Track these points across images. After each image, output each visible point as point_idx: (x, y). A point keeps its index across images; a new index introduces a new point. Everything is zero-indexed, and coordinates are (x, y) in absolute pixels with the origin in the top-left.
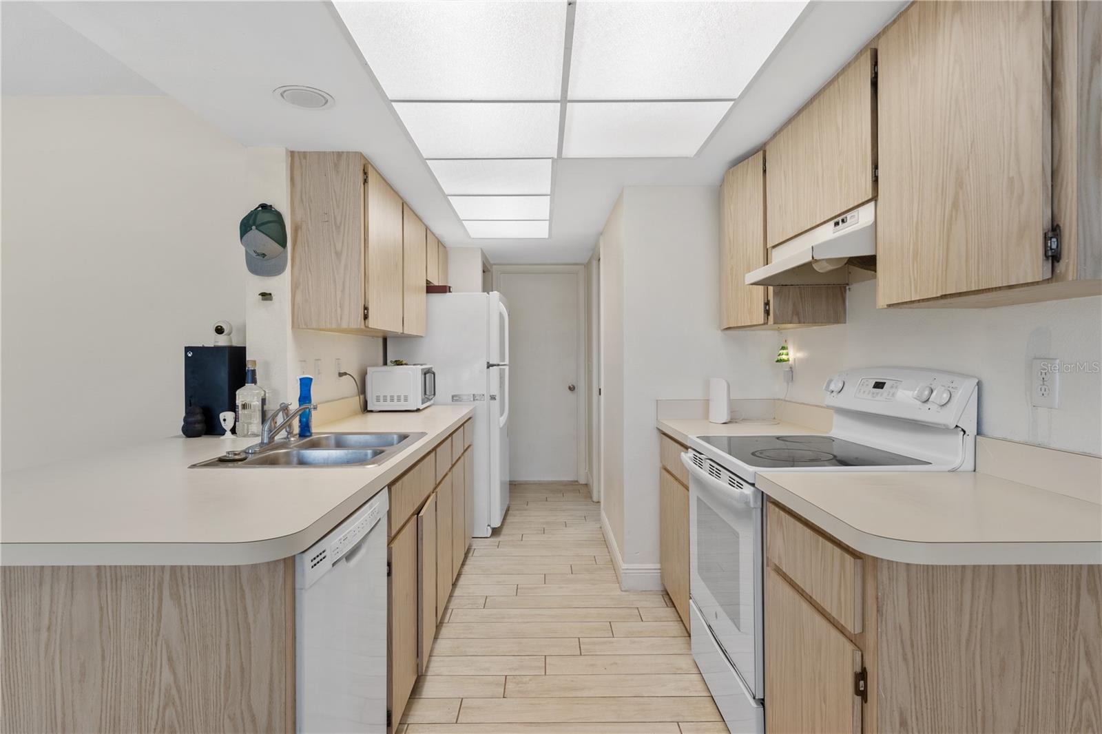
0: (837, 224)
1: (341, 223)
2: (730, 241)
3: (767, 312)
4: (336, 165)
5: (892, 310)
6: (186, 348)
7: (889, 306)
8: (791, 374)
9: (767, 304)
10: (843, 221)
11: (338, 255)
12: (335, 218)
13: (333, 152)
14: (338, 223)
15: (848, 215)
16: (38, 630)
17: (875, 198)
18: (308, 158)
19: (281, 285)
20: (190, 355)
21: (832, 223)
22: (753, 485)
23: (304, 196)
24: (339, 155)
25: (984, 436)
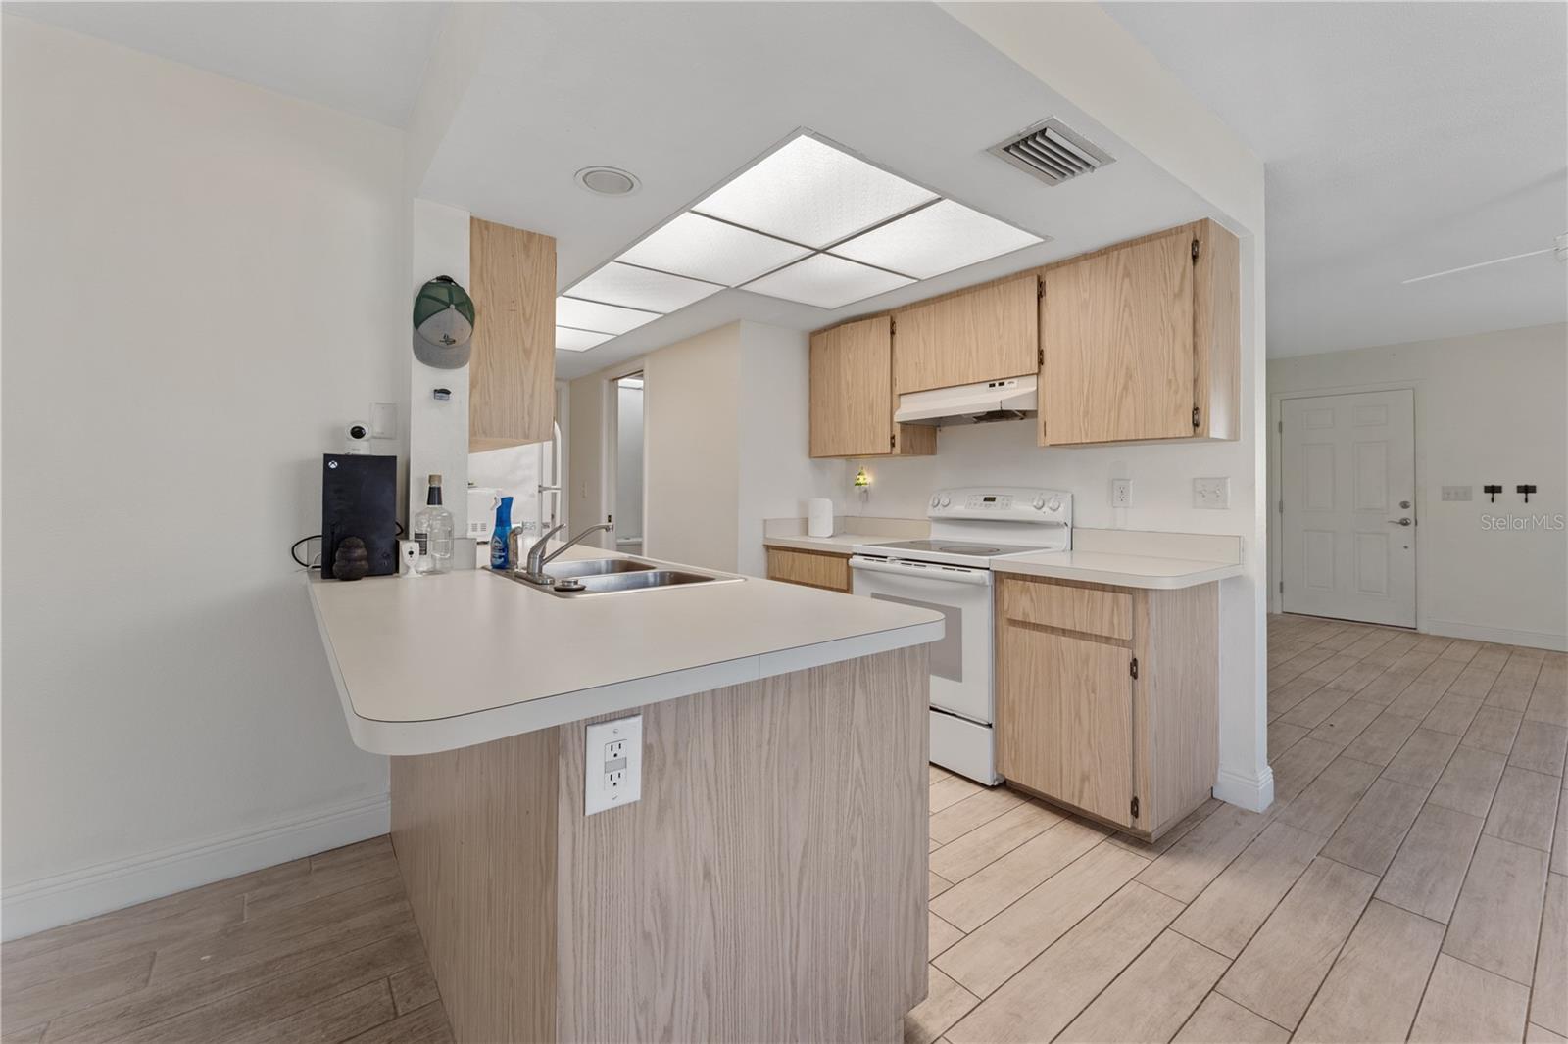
0: (992, 385)
1: (531, 317)
2: (848, 383)
3: (893, 445)
4: (527, 248)
5: (1052, 448)
6: (325, 456)
7: (1051, 445)
8: (866, 494)
9: (893, 437)
10: (1000, 384)
11: (527, 352)
12: (524, 309)
13: (523, 231)
14: (528, 316)
15: (1006, 382)
16: (760, 746)
17: (1038, 374)
18: (491, 230)
19: (458, 379)
20: (333, 466)
21: (988, 384)
22: (988, 569)
23: (485, 275)
24: (531, 235)
25: (1076, 528)
